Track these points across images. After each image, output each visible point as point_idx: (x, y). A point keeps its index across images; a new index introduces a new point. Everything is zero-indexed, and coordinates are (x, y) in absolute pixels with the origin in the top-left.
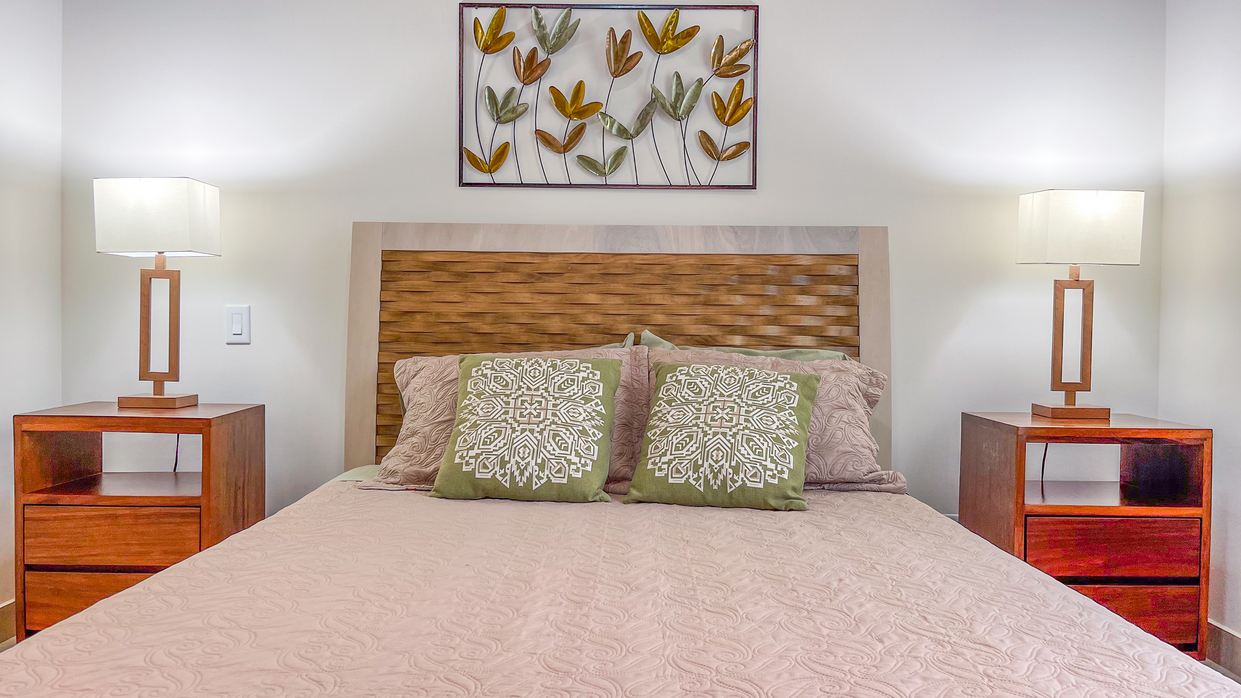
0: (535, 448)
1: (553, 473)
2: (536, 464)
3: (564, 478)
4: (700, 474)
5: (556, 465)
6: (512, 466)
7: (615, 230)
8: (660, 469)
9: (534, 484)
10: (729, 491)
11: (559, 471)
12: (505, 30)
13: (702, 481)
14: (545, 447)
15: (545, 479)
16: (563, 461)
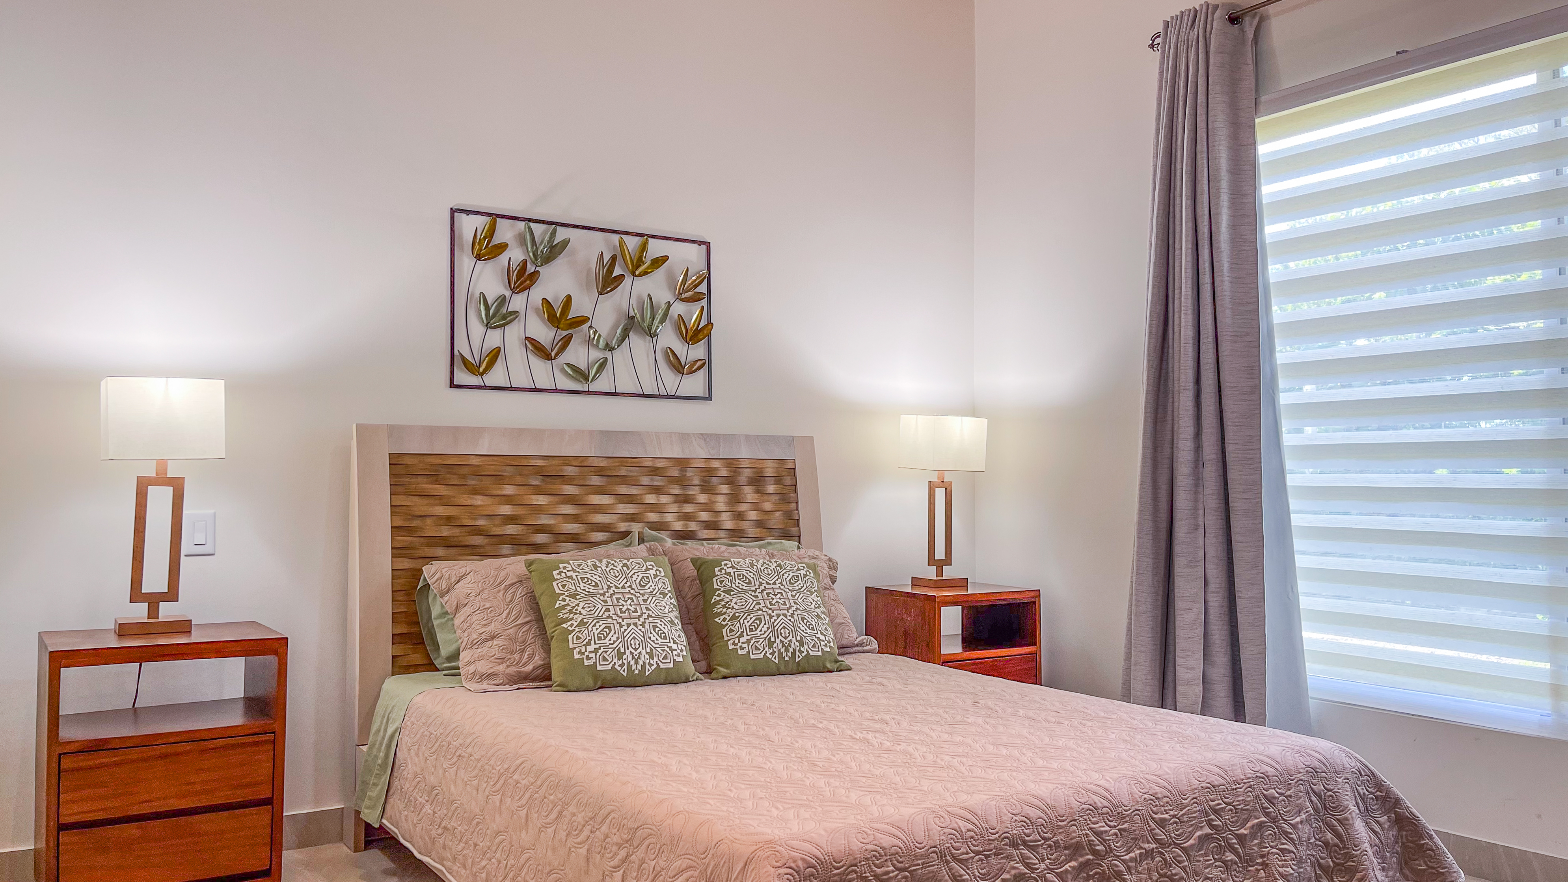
0: (643, 639)
1: (661, 659)
2: (647, 653)
3: (670, 663)
4: (775, 649)
5: (662, 652)
6: (627, 656)
7: (607, 435)
8: (742, 648)
9: (647, 671)
10: (797, 660)
11: (665, 658)
12: (496, 240)
13: (776, 654)
14: (650, 638)
15: (655, 666)
16: (666, 648)
